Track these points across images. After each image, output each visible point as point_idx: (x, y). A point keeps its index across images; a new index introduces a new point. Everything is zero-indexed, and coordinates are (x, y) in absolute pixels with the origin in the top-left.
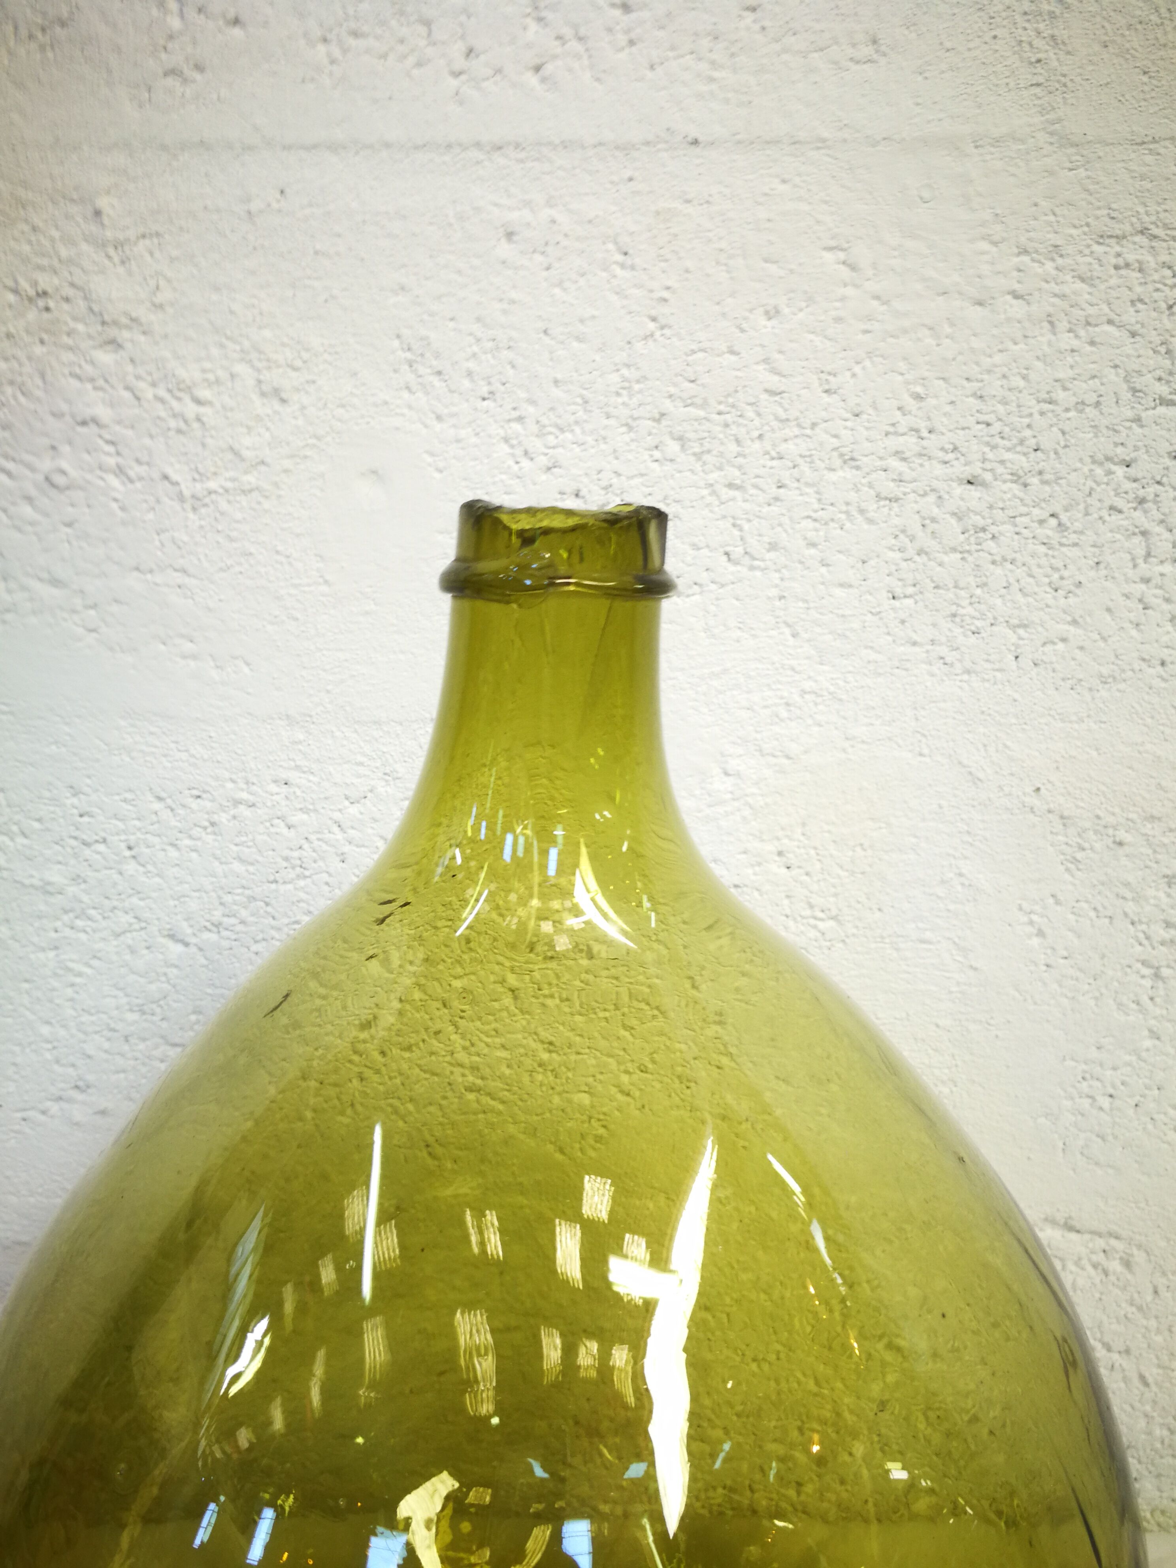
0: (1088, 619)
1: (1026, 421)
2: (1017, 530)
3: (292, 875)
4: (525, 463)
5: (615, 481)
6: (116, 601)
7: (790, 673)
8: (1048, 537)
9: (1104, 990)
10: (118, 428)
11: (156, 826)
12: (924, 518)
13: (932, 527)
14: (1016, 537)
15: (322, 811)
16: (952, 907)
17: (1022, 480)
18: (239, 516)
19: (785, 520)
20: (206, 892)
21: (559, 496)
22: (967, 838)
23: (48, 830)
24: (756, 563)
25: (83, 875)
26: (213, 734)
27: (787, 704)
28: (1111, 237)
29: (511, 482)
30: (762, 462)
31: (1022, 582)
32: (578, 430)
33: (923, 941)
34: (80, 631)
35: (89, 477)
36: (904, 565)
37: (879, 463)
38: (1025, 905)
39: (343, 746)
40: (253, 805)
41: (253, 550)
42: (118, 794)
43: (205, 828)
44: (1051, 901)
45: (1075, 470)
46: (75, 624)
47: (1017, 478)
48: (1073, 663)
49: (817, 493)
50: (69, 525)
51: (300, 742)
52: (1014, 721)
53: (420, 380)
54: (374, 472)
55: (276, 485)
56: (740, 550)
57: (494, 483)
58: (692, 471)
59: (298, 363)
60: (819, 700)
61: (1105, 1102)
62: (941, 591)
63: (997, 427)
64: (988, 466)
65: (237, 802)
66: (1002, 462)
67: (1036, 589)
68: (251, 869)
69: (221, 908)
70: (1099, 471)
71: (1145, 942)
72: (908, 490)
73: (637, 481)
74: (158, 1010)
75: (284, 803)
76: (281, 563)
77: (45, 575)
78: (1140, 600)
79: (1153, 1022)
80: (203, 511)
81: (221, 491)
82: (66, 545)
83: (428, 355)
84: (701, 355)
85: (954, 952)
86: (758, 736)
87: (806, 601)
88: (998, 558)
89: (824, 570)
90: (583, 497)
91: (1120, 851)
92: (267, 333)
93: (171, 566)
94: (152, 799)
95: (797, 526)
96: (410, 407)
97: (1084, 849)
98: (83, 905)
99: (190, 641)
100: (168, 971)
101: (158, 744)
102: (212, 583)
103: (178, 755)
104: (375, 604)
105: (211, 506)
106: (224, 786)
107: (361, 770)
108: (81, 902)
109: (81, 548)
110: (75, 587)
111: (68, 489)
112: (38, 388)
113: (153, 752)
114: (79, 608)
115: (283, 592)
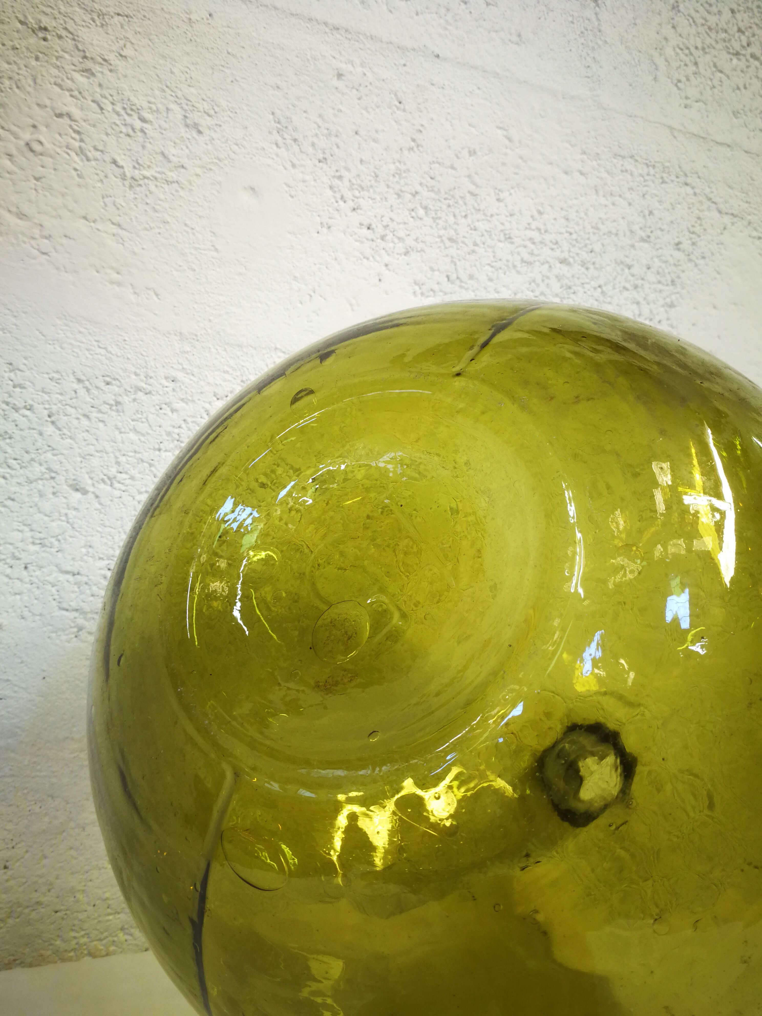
1: (587, 236)
4: (341, 203)
5: (390, 223)
6: (65, 236)
10: (84, 124)
11: (74, 400)
12: (543, 276)
13: (547, 281)
15: (198, 402)
18: (162, 197)
19: (478, 263)
20: (107, 453)
24: (463, 284)
25: (10, 432)
26: (127, 339)
28: (619, 156)
30: (466, 230)
32: (371, 191)
34: (35, 252)
35: (58, 150)
37: (522, 243)
39: (216, 359)
40: (150, 393)
41: (169, 221)
42: (47, 373)
43: (111, 405)
46: (32, 247)
47: (583, 264)
49: (493, 252)
50: (37, 179)
51: (188, 352)
53: (284, 141)
54: (252, 189)
56: (455, 275)
57: (324, 211)
58: (431, 227)
59: (212, 112)
63: (574, 236)
64: (571, 254)
65: (139, 389)
68: (142, 439)
69: (115, 466)
70: (618, 268)
72: (536, 260)
73: (402, 226)
74: (56, 543)
75: (171, 393)
76: (187, 233)
77: (14, 209)
80: (138, 189)
81: (151, 178)
82: (34, 191)
83: (290, 128)
84: (437, 165)
90: (373, 229)
92: (193, 90)
93: (110, 220)
94: (75, 380)
95: (483, 268)
96: (277, 155)
98: (7, 455)
99: (118, 273)
100: (69, 512)
101: (84, 340)
102: (138, 236)
103: (98, 350)
104: (246, 269)
105: (144, 187)
106: (130, 377)
107: (227, 376)
108: (6, 453)
109: (45, 196)
110: (36, 221)
111: (41, 154)
112: (30, 86)
113: (79, 346)
114: (37, 236)
115: (187, 251)
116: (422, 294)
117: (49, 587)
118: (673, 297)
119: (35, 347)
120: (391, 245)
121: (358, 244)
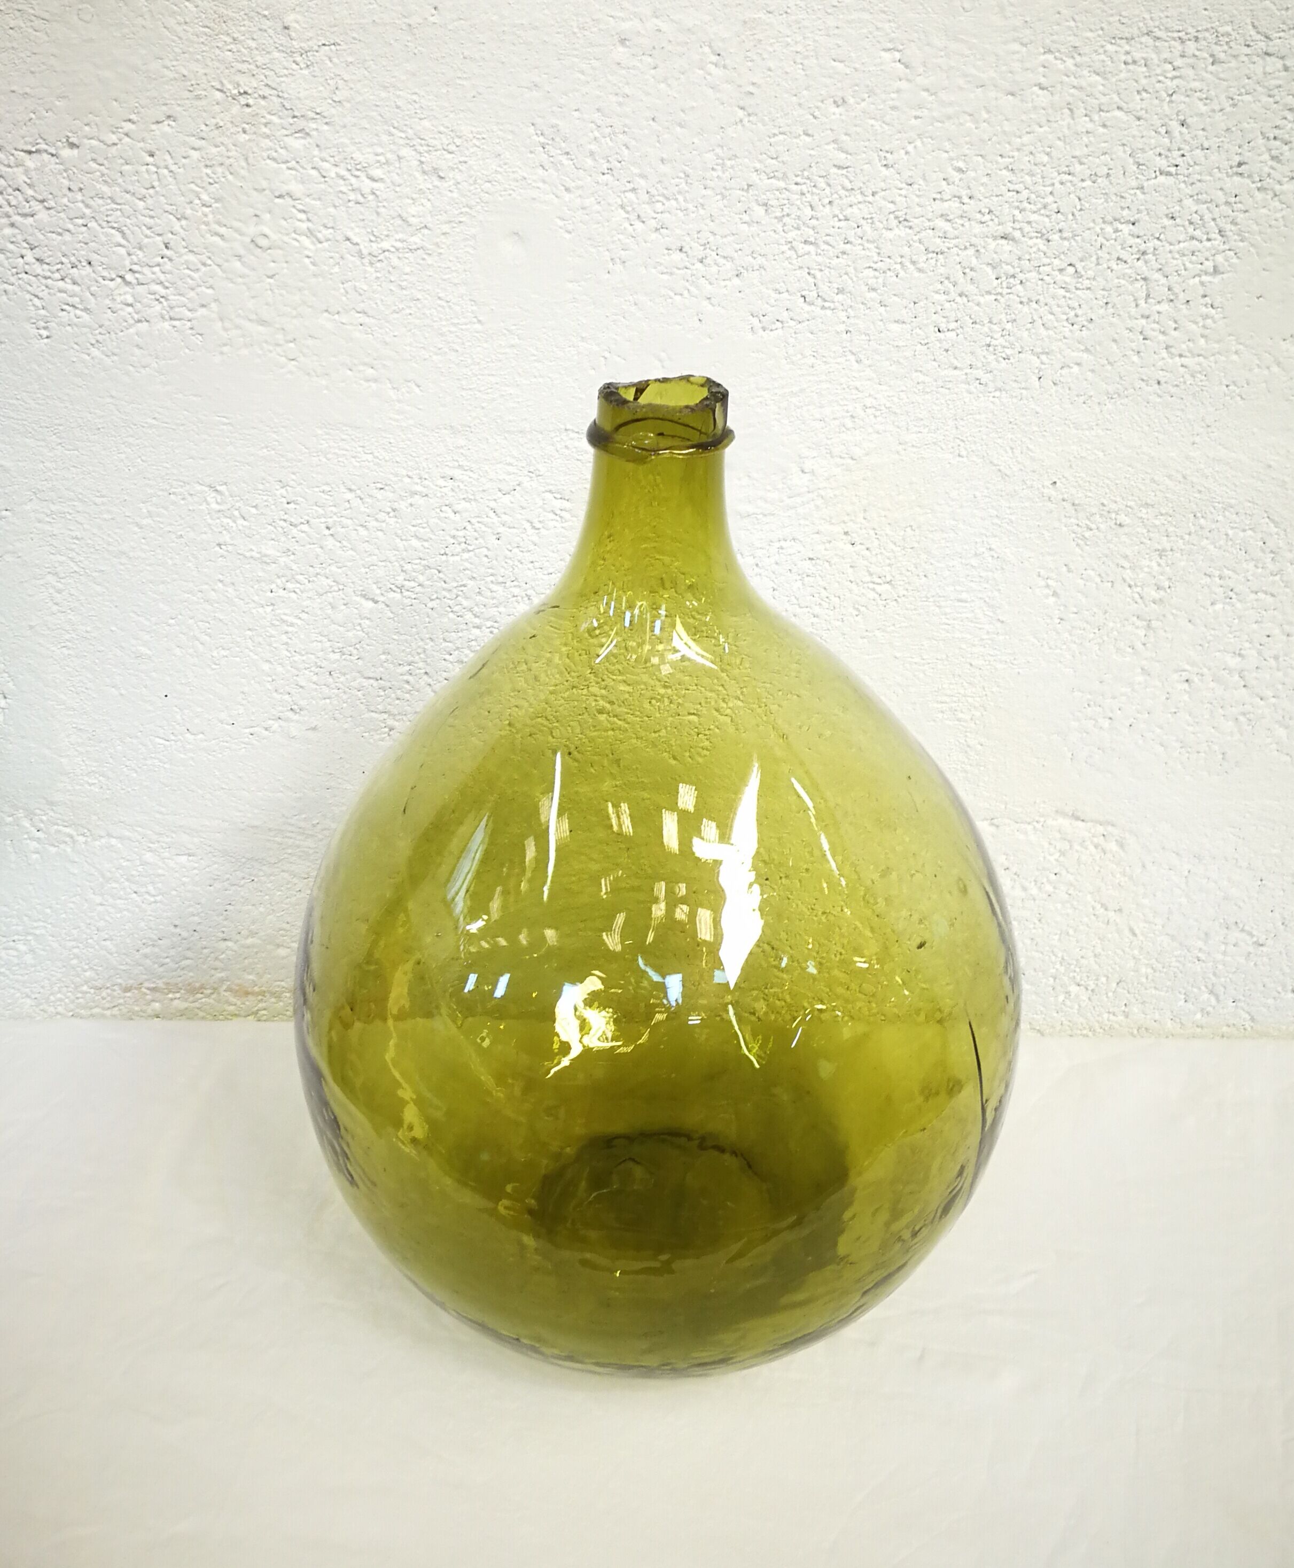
0: (1098, 348)
1: (1050, 189)
2: (1041, 277)
3: (458, 549)
4: (639, 225)
5: (711, 239)
6: (310, 336)
7: (854, 391)
8: (1066, 283)
9: (1105, 638)
10: (307, 200)
11: (349, 511)
12: (965, 268)
13: (971, 274)
14: (1040, 282)
15: (481, 500)
16: (983, 574)
17: (1045, 237)
18: (408, 270)
19: (850, 270)
20: (391, 562)
21: (666, 252)
22: (996, 521)
23: (262, 514)
24: (827, 304)
25: (291, 549)
26: (392, 441)
27: (852, 417)
28: (1122, 38)
29: (628, 241)
30: (832, 223)
31: (1044, 318)
32: (681, 198)
33: (960, 600)
34: (283, 360)
35: (286, 239)
36: (947, 305)
37: (927, 224)
38: (1043, 572)
39: (495, 450)
40: (426, 496)
41: (419, 296)
42: (317, 487)
43: (389, 513)
44: (1065, 569)
45: (1089, 229)
46: (279, 355)
48: (1085, 382)
49: (877, 248)
50: (271, 277)
51: (461, 447)
52: (1036, 429)
53: (551, 159)
54: (517, 234)
55: (437, 245)
56: (814, 294)
57: (613, 242)
58: (774, 231)
59: (452, 148)
60: (878, 413)
61: (1106, 723)
62: (977, 326)
63: (1025, 193)
64: (1017, 225)
65: (413, 493)
66: (1029, 223)
67: (1056, 324)
68: (426, 544)
69: (403, 574)
70: (1109, 229)
71: (1139, 601)
72: (951, 246)
73: (731, 238)
74: (355, 652)
75: (451, 494)
76: (443, 307)
77: (254, 317)
78: (1141, 333)
79: (1144, 662)
80: (379, 265)
81: (393, 249)
82: (269, 292)
83: (557, 139)
84: (781, 137)
85: (985, 609)
86: (829, 442)
87: (868, 335)
88: (1025, 300)
89: (882, 310)
90: (686, 253)
91: (1121, 530)
92: (426, 123)
93: (354, 308)
94: (345, 491)
95: (861, 275)
96: (544, 182)
97: (1091, 530)
99: (371, 368)
100: (362, 622)
101: (348, 448)
102: (388, 322)
104: (519, 339)
105: (386, 262)
107: (511, 469)
109: (281, 295)
110: (277, 326)
111: (270, 248)
112: (243, 168)
113: (344, 455)
114: (281, 342)
115: (444, 329)
116: (764, 329)
117: (355, 692)
118: (1220, 258)
119: (300, 461)
120: (714, 269)
121: (665, 277)
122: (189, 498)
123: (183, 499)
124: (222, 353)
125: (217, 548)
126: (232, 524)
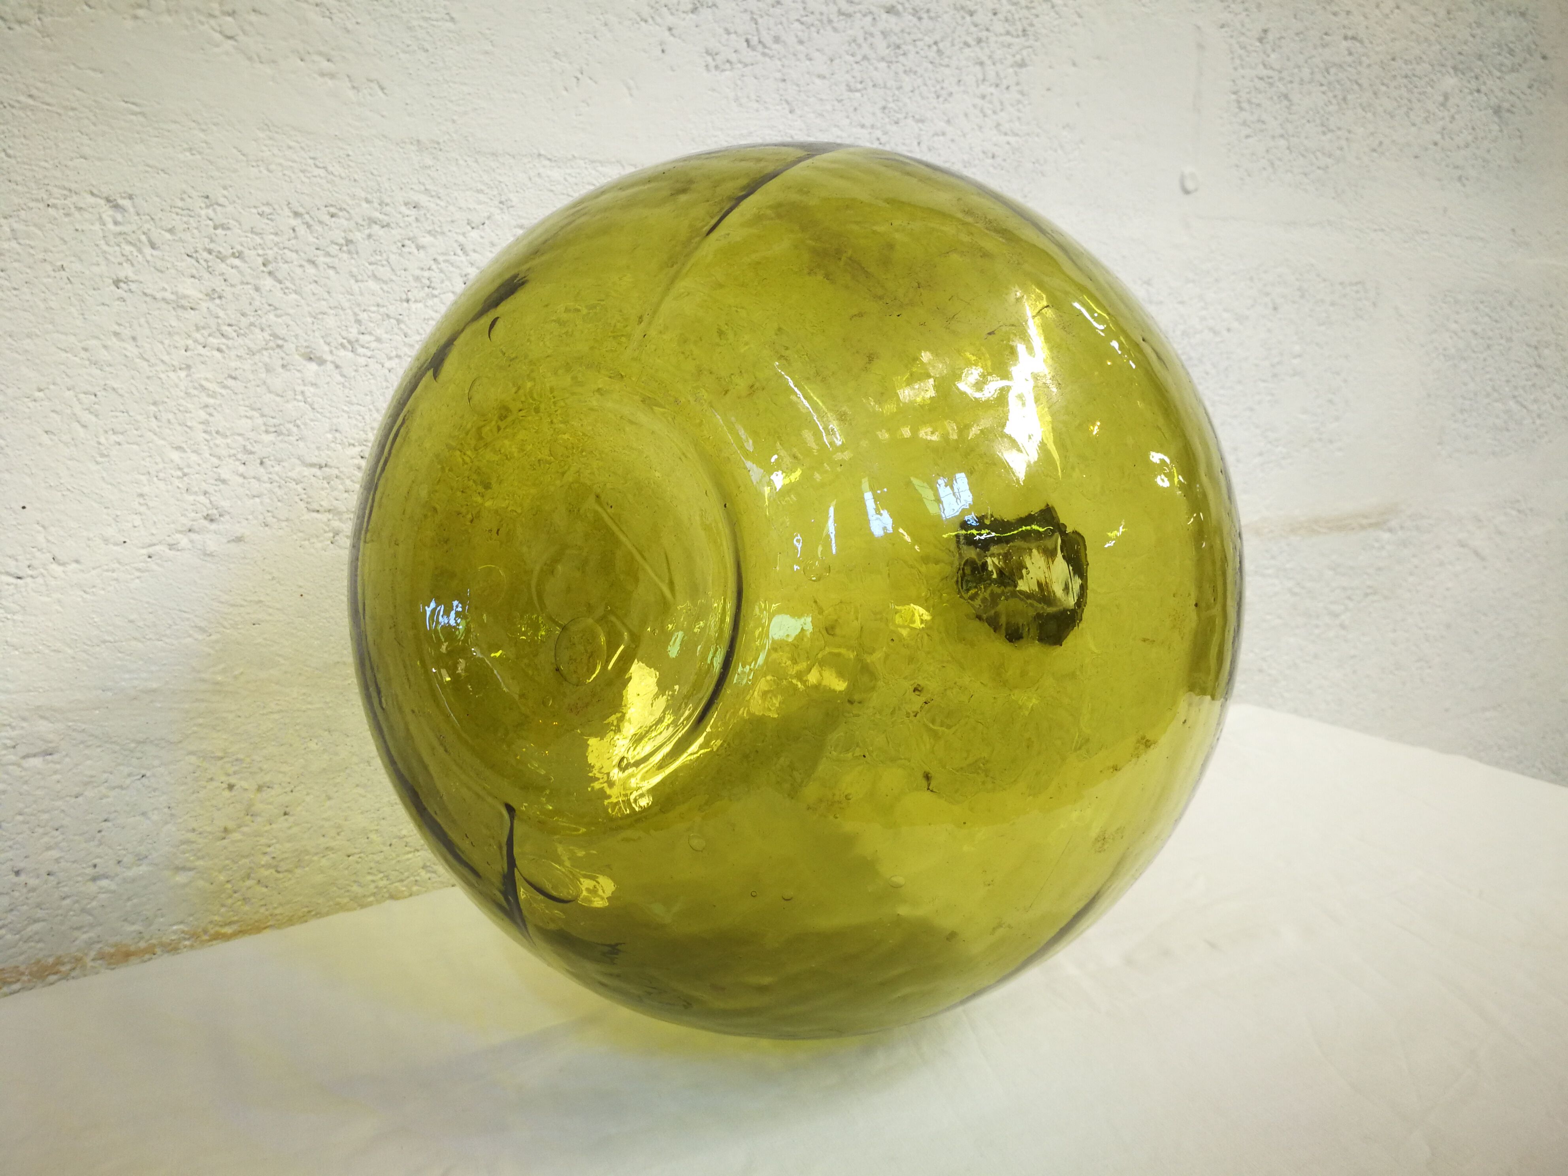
0: (956, 120)
2: (917, 50)
3: (422, 294)
6: (254, 11)
11: (294, 242)
12: (866, 33)
13: (870, 40)
14: (916, 55)
15: (449, 234)
19: (784, 20)
20: (342, 309)
23: (181, 240)
24: (766, 51)
25: (218, 289)
26: (350, 153)
31: (921, 88)
34: (218, 37)
36: (855, 66)
39: (466, 174)
40: (388, 225)
42: (255, 207)
43: (341, 245)
46: (213, 28)
51: (429, 167)
56: (756, 39)
62: (877, 89)
65: (372, 221)
67: (928, 95)
68: (385, 287)
69: (356, 326)
74: (295, 429)
75: (414, 225)
89: (808, 62)
94: (291, 214)
95: (791, 26)
98: (220, 321)
99: (328, 60)
100: (306, 388)
101: (297, 159)
103: (317, 172)
104: (493, 45)
106: (360, 205)
107: (482, 197)
108: (217, 317)
113: (291, 167)
114: (217, 13)
115: (415, 23)
116: (717, 67)
117: (293, 485)
118: (1025, 52)
119: (235, 171)
122: (77, 215)
123: (67, 215)
124: (136, 17)
125: (113, 288)
126: (135, 253)
